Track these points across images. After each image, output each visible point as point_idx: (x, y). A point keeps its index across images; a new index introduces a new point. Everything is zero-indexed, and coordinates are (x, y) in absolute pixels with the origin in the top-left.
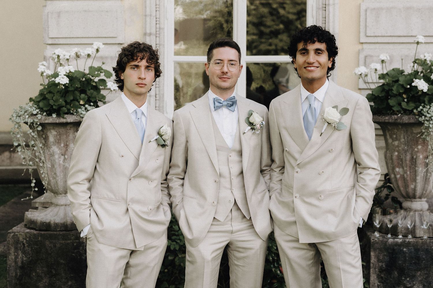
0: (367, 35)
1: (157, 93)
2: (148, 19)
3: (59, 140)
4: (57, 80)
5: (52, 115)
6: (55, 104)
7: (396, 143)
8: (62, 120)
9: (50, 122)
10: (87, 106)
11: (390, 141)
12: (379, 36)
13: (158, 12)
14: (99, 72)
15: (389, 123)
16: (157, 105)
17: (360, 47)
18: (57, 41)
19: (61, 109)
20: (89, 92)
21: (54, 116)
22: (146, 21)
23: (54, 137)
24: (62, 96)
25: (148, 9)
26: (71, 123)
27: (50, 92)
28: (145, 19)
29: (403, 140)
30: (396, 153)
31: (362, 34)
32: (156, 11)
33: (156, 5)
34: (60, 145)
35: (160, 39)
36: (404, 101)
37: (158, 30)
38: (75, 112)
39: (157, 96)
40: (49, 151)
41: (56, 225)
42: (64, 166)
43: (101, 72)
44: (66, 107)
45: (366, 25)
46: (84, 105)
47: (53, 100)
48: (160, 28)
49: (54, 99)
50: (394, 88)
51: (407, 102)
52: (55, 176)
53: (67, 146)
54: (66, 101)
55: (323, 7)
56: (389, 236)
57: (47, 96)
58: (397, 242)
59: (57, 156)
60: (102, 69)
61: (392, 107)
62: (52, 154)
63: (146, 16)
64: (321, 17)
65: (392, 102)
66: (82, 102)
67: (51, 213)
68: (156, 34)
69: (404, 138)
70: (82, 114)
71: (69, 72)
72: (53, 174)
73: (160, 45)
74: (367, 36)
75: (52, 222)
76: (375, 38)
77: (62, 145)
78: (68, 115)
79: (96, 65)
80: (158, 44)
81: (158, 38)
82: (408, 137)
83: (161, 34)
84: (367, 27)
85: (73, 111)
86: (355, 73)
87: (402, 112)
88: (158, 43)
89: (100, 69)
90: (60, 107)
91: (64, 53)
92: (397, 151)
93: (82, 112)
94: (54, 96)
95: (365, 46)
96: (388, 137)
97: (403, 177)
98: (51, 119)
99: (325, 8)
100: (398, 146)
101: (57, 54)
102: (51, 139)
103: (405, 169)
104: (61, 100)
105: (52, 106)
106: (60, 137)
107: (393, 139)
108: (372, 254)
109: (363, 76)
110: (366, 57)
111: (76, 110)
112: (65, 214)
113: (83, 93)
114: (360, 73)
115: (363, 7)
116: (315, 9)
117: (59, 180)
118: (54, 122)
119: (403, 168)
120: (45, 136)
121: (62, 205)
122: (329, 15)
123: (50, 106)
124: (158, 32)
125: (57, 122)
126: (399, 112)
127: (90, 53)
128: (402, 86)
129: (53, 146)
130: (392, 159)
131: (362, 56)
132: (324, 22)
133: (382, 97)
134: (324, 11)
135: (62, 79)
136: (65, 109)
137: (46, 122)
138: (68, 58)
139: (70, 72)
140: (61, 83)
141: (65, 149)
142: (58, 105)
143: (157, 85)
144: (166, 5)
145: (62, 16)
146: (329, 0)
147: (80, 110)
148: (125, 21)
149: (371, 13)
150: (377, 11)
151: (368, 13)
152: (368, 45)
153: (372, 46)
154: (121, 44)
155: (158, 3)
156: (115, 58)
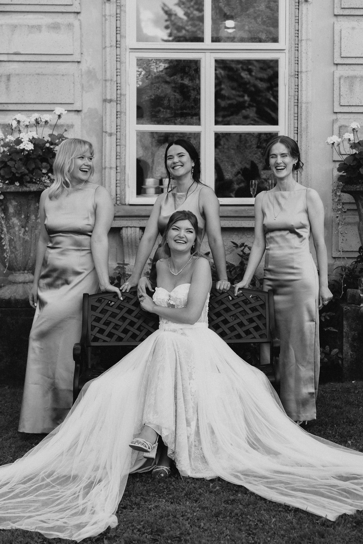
0: (341, 104)
1: (118, 165)
2: (108, 84)
3: (19, 211)
4: (22, 146)
5: (14, 184)
6: (18, 172)
8: (25, 189)
9: (12, 191)
10: (50, 174)
12: (353, 106)
13: (118, 76)
14: (61, 140)
16: (118, 179)
17: (334, 117)
18: (6, 107)
19: (24, 177)
20: (50, 161)
21: (17, 184)
22: (106, 86)
23: (15, 207)
24: (23, 164)
25: (108, 73)
26: (34, 192)
27: (11, 159)
28: (105, 84)
31: (336, 104)
32: (117, 75)
33: (117, 69)
34: (21, 217)
35: (121, 106)
37: (118, 96)
38: (38, 181)
39: (118, 168)
40: (8, 223)
41: (17, 301)
42: (24, 239)
44: (28, 176)
45: (340, 94)
46: (47, 174)
47: (15, 168)
48: (121, 94)
49: (16, 166)
52: (14, 250)
53: (27, 218)
54: (28, 169)
55: (295, 75)
56: (362, 305)
57: (8, 163)
59: (17, 229)
60: (64, 137)
62: (12, 226)
63: (106, 80)
64: (293, 85)
65: (362, 171)
66: (44, 171)
67: (8, 291)
68: (117, 101)
70: (45, 182)
71: (32, 139)
72: (12, 248)
73: (121, 112)
74: (341, 106)
75: (12, 298)
76: (350, 107)
77: (23, 216)
78: (31, 184)
79: (56, 133)
80: (119, 112)
81: (118, 105)
83: (122, 101)
84: (341, 96)
85: (35, 180)
86: (327, 142)
88: (118, 110)
89: (61, 137)
90: (23, 175)
91: (25, 118)
93: (46, 181)
94: (16, 163)
95: (339, 116)
98: (13, 188)
99: (298, 75)
101: (18, 119)
102: (11, 210)
104: (23, 168)
105: (14, 174)
106: (21, 208)
109: (335, 145)
110: (340, 127)
111: (40, 179)
112: (25, 292)
113: (44, 161)
114: (332, 142)
115: (337, 75)
116: (287, 75)
117: (19, 254)
118: (17, 190)
120: (5, 207)
121: (20, 283)
122: (301, 82)
123: (12, 174)
124: (118, 99)
125: (20, 190)
127: (48, 119)
129: (13, 218)
131: (336, 127)
132: (297, 90)
133: (354, 165)
134: (297, 79)
135: (26, 145)
136: (28, 177)
137: (8, 190)
138: (28, 124)
140: (26, 149)
141: (25, 221)
142: (21, 173)
143: (118, 156)
144: (127, 69)
145: (12, 79)
146: (301, 67)
147: (44, 178)
148: (83, 87)
149: (345, 81)
150: (351, 79)
151: (342, 81)
152: (342, 115)
153: (347, 116)
154: (78, 111)
155: (118, 67)
156: (72, 126)
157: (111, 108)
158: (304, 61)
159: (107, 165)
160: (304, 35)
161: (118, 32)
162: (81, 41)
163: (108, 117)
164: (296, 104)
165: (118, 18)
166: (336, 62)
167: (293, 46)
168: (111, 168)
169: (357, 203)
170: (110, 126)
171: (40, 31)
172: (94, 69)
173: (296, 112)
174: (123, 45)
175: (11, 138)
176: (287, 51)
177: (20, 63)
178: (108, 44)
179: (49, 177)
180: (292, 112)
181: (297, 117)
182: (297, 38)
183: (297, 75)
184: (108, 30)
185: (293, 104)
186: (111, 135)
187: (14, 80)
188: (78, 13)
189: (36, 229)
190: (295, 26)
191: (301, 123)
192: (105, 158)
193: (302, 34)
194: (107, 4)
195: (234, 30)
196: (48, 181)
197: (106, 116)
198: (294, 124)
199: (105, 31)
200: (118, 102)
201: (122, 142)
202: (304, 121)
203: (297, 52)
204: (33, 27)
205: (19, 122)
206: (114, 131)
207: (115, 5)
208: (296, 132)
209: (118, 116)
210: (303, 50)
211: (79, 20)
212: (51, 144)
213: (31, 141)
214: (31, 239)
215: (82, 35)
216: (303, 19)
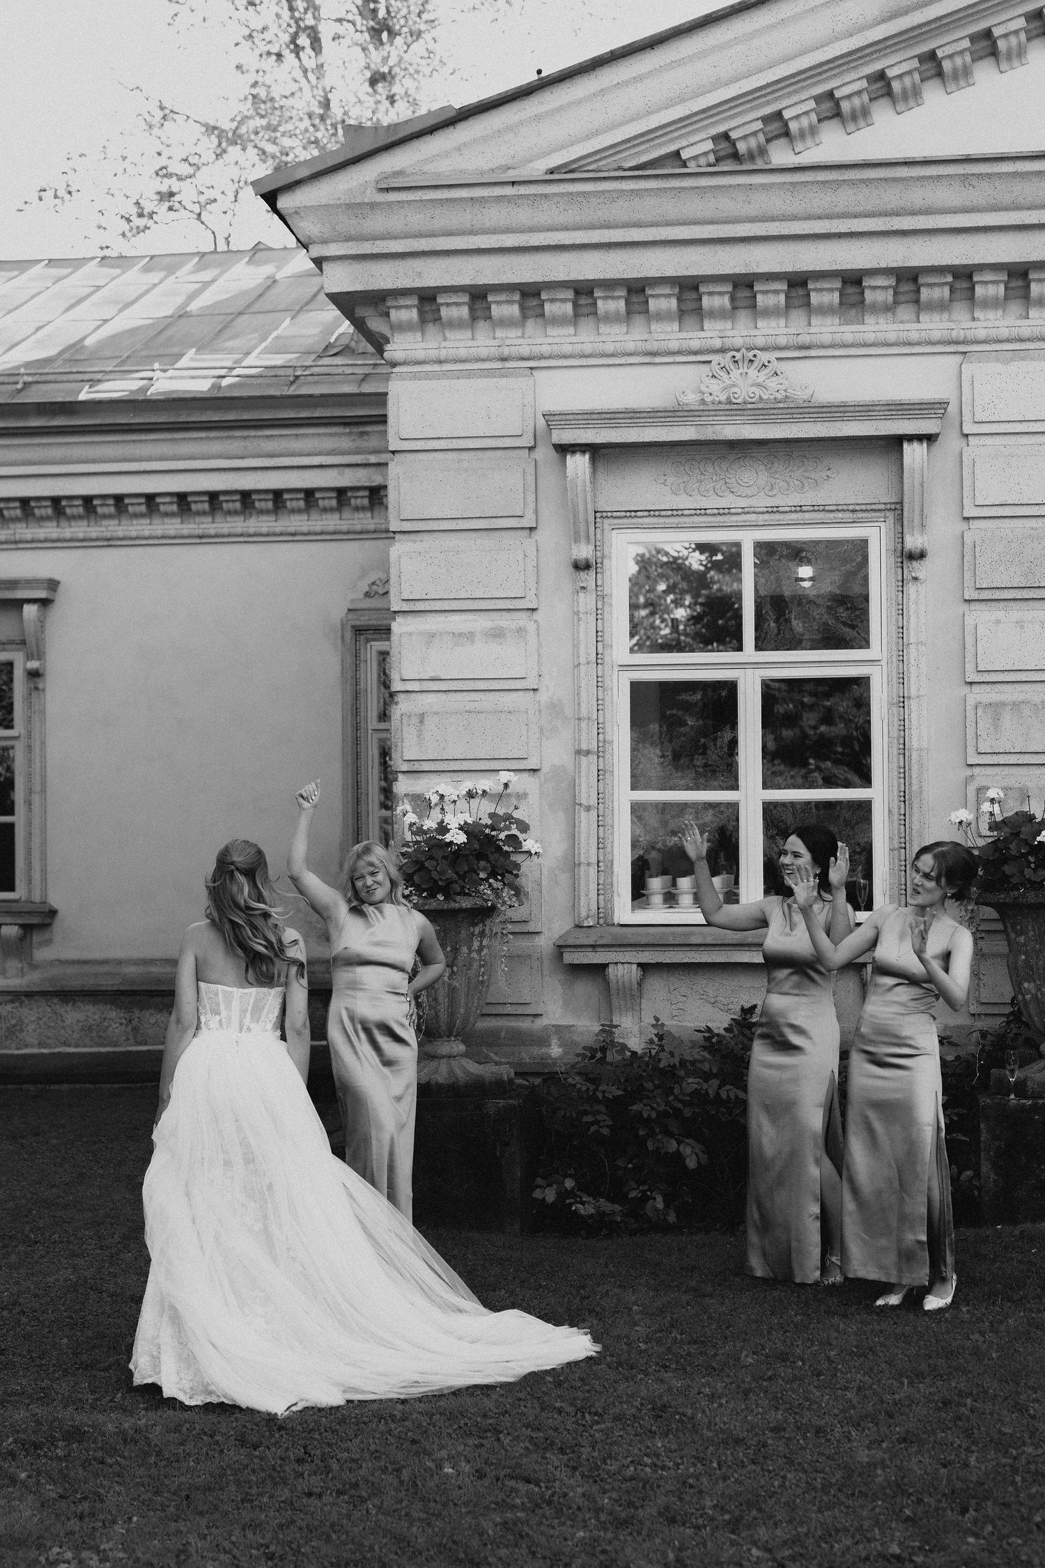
0: (979, 750)
1: (601, 858)
2: (584, 725)
4: (448, 837)
5: (436, 898)
6: (442, 878)
7: (1022, 939)
8: (453, 906)
9: (432, 908)
10: (491, 881)
11: (1013, 936)
12: (999, 753)
13: (600, 712)
14: (506, 823)
15: (1005, 904)
16: (601, 882)
17: (969, 772)
18: (417, 767)
19: (451, 886)
20: (492, 858)
21: (441, 897)
22: (580, 729)
24: (451, 866)
25: (583, 707)
26: (467, 910)
27: (431, 858)
28: (579, 725)
29: (1032, 933)
30: (1023, 957)
31: (971, 750)
32: (598, 710)
33: (598, 700)
35: (605, 762)
36: (1030, 867)
37: (601, 744)
38: (473, 891)
39: (601, 864)
41: (439, 1087)
43: (510, 823)
44: (458, 883)
45: (977, 733)
46: (486, 880)
47: (437, 871)
48: (604, 741)
49: (439, 869)
50: (1013, 846)
51: (1035, 870)
53: (456, 950)
54: (457, 873)
55: (899, 702)
56: (1012, 1096)
57: (427, 864)
58: (1024, 1105)
60: (513, 818)
61: (1012, 876)
63: (579, 719)
64: (896, 720)
65: (1008, 869)
66: (482, 875)
68: (598, 752)
69: (1034, 931)
71: (464, 825)
73: (605, 771)
74: (980, 753)
75: (433, 1082)
76: (994, 756)
78: (463, 897)
79: (501, 811)
80: (602, 770)
81: (601, 759)
82: (1039, 929)
83: (607, 752)
84: (979, 737)
85: (469, 889)
87: (1028, 886)
88: (601, 767)
89: (508, 817)
90: (450, 883)
91: (452, 791)
92: (1025, 953)
94: (439, 865)
95: (977, 770)
96: (1009, 930)
97: (1035, 997)
98: (434, 904)
100: (1025, 945)
103: (1038, 982)
104: (450, 871)
105: (435, 881)
107: (1016, 933)
108: (982, 1126)
109: (964, 825)
110: (978, 789)
111: (476, 888)
112: (451, 1071)
113: (483, 859)
114: (959, 820)
115: (971, 702)
116: (885, 703)
117: (442, 1011)
118: (440, 908)
119: (1035, 981)
121: (443, 1057)
122: (910, 715)
123: (432, 881)
124: (601, 749)
125: (445, 907)
126: (1023, 885)
127: (486, 788)
128: (1026, 841)
130: (1016, 968)
131: (972, 788)
132: (902, 728)
133: (994, 860)
134: (902, 709)
135: (455, 835)
136: (457, 886)
138: (457, 799)
139: (466, 823)
140: (455, 841)
141: (452, 957)
142: (447, 879)
143: (601, 844)
144: (615, 698)
145: (427, 720)
146: (909, 689)
147: (482, 887)
148: (542, 730)
149: (985, 712)
150: (995, 708)
151: (980, 712)
152: (982, 768)
153: (989, 771)
154: (534, 770)
155: (600, 697)
156: (525, 795)
157: (588, 765)
158: (912, 680)
159: (583, 860)
160: (912, 637)
161: (599, 639)
162: (539, 655)
163: (583, 779)
164: (901, 751)
165: (599, 616)
166: (968, 680)
167: (895, 654)
168: (589, 864)
169: (1002, 919)
170: (587, 794)
171: (473, 642)
172: (560, 701)
173: (902, 764)
174: (607, 659)
175: (430, 824)
176: (884, 663)
177: (439, 694)
178: (583, 660)
179: (490, 885)
180: (895, 765)
181: (904, 772)
182: (900, 640)
183: (902, 702)
184: (582, 636)
185: (895, 751)
186: (588, 809)
187: (430, 722)
188: (533, 610)
189: (469, 969)
190: (897, 620)
191: (910, 784)
192: (579, 849)
193: (908, 633)
194: (581, 595)
195: (811, 583)
196: (489, 892)
197: (580, 777)
198: (899, 786)
199: (578, 638)
200: (601, 754)
201: (609, 821)
202: (914, 781)
203: (901, 663)
204: (460, 635)
205: (442, 797)
206: (593, 802)
207: (594, 596)
208: (902, 799)
209: (601, 777)
210: (912, 662)
211: (536, 621)
212: (493, 829)
213: (461, 828)
214: (460, 984)
215: (540, 646)
216: (912, 608)
